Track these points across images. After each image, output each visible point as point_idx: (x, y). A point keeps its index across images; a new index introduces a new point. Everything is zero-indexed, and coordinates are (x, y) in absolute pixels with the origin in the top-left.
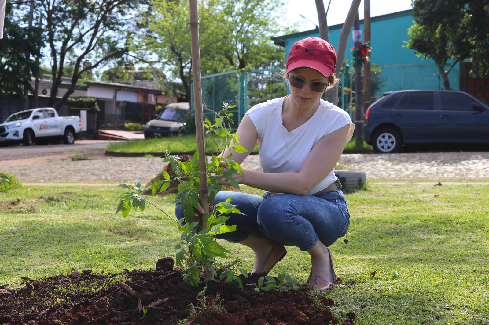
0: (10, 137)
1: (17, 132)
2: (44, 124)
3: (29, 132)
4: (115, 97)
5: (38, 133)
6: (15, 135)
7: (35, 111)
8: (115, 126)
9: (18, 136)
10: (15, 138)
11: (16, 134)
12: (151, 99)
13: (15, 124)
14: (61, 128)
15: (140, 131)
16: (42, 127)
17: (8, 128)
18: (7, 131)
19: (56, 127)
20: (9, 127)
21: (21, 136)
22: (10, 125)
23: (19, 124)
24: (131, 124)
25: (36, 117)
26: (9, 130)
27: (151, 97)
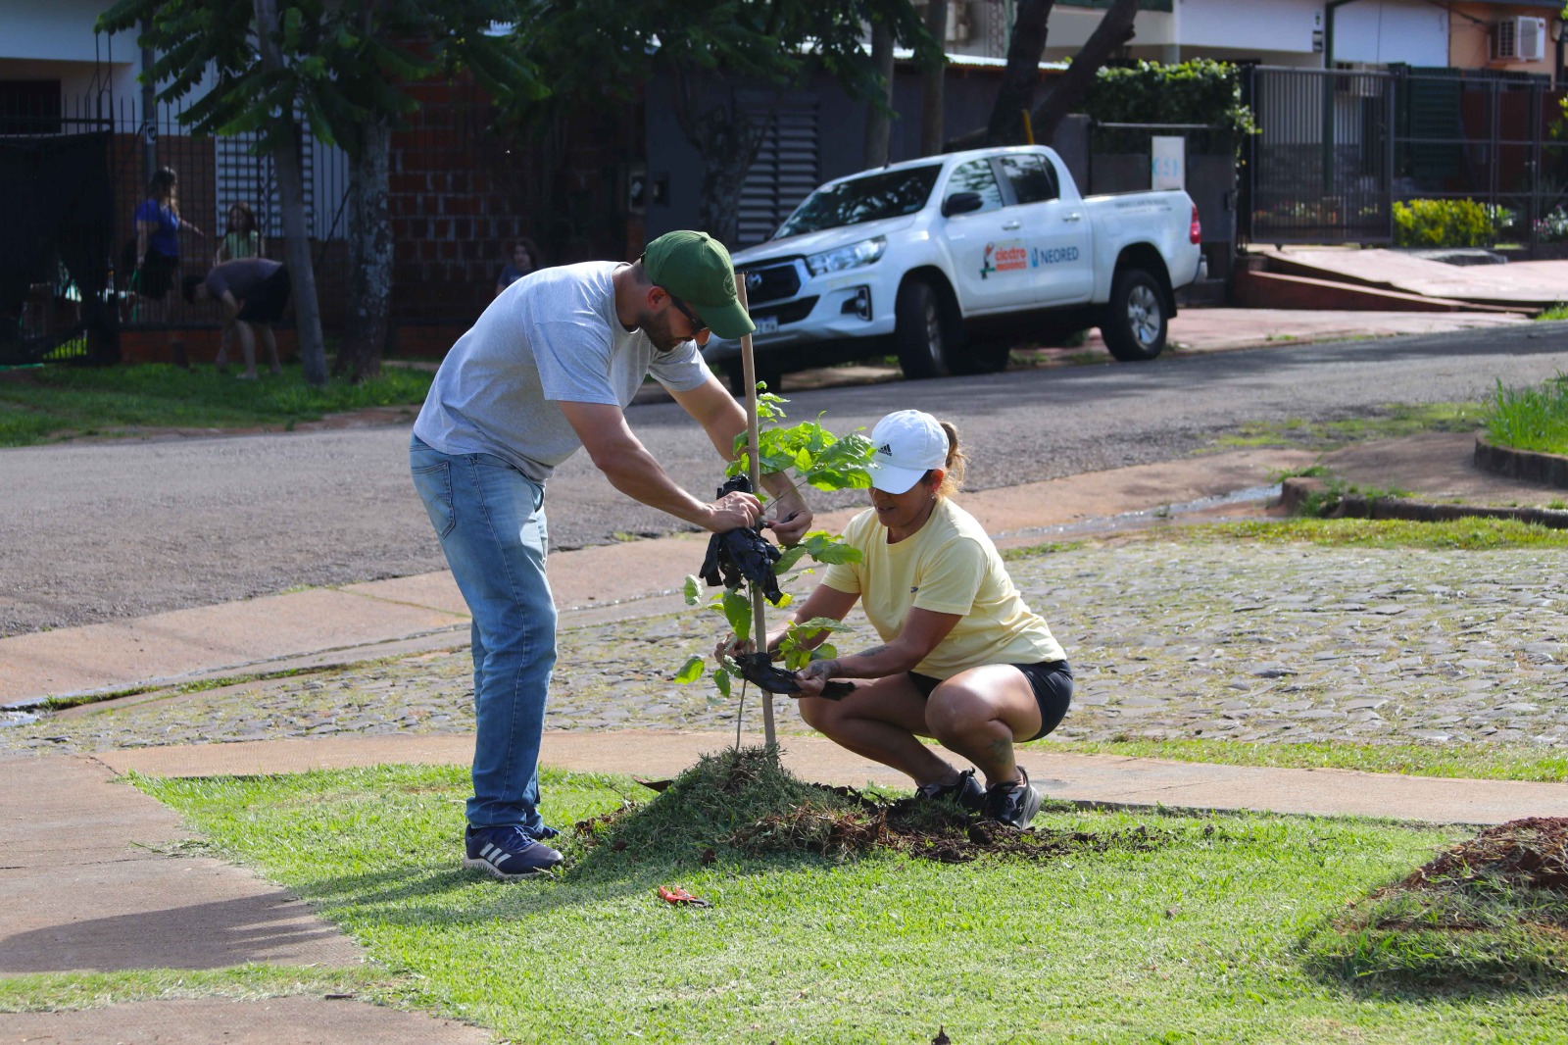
0: (826, 319)
1: (864, 291)
2: (1003, 239)
3: (924, 291)
4: (1325, 43)
5: (975, 293)
6: (849, 307)
7: (955, 167)
8: (1333, 218)
9: (867, 313)
10: (853, 325)
11: (858, 302)
12: (1530, 48)
13: (851, 246)
14: (1095, 266)
15: (1480, 246)
16: (993, 263)
17: (812, 273)
18: (808, 286)
19: (1065, 255)
20: (817, 265)
21: (885, 317)
22: (824, 254)
23: (873, 249)
24: (1426, 206)
25: (960, 205)
26: (820, 278)
27: (1531, 33)
